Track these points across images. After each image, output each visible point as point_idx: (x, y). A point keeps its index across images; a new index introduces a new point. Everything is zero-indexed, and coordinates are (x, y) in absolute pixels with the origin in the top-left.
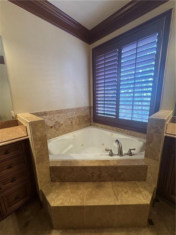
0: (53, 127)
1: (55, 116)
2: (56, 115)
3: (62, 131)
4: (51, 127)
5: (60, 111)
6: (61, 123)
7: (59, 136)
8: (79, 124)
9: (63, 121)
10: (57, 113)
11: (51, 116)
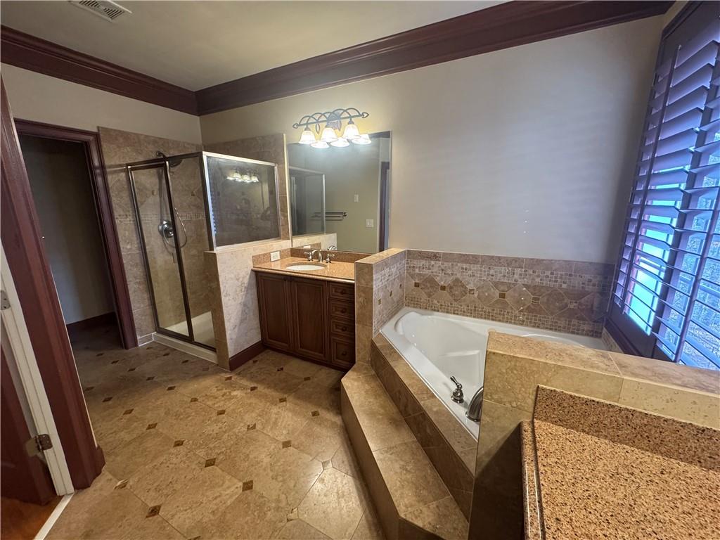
0: (448, 289)
1: (457, 268)
2: (459, 264)
3: (468, 306)
4: (443, 288)
5: (471, 258)
6: (469, 287)
7: (457, 314)
8: (529, 310)
9: (474, 284)
10: (462, 262)
11: (446, 264)
